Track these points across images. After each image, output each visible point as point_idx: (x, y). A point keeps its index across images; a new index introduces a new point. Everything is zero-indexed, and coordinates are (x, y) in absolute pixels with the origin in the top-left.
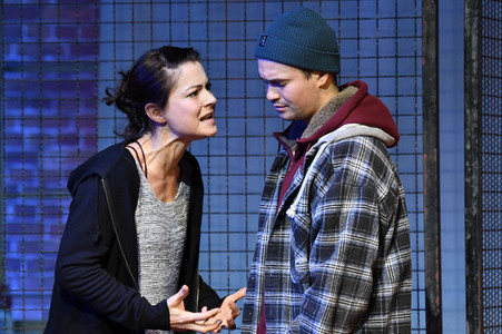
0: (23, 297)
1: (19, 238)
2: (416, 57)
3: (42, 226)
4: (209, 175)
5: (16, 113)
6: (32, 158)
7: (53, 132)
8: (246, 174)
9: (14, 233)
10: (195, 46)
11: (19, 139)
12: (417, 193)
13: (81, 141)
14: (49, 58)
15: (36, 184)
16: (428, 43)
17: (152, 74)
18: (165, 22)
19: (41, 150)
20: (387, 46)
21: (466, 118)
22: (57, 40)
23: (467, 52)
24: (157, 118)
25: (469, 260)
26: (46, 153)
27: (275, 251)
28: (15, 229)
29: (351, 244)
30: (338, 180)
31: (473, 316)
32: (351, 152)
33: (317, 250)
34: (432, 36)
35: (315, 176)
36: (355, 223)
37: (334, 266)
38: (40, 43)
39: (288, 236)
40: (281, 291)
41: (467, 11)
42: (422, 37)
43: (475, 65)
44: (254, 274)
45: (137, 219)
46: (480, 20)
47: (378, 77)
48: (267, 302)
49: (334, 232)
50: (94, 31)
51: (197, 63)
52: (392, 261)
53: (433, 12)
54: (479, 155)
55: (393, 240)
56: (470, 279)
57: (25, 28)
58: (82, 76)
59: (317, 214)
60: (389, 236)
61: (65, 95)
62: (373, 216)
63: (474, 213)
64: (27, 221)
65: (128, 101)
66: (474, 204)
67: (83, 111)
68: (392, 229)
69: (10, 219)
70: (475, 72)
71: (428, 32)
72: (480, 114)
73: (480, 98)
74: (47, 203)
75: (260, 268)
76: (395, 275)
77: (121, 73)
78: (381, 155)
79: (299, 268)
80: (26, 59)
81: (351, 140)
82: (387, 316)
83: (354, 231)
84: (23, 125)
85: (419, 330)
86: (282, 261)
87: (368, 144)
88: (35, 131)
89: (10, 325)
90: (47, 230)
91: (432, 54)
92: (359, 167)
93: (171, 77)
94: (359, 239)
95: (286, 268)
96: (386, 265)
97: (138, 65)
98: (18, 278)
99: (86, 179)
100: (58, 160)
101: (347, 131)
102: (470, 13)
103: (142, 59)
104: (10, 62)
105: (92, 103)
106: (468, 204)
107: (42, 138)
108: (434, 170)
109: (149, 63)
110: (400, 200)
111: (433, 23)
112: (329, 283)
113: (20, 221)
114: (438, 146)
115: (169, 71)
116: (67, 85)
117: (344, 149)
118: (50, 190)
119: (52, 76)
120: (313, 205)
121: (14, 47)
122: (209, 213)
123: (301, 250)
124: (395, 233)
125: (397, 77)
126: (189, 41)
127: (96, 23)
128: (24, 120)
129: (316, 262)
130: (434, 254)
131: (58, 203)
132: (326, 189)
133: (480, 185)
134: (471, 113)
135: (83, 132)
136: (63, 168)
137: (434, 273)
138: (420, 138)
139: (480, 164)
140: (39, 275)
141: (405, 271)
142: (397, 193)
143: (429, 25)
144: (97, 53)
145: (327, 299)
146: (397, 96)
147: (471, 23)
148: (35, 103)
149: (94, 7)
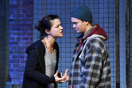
0: (14, 78)
1: (13, 64)
2: (113, 18)
3: (19, 60)
4: (61, 48)
5: (12, 32)
6: (16, 43)
7: (22, 37)
8: (70, 48)
9: (12, 62)
10: (58, 15)
11: (13, 38)
12: (114, 52)
13: (29, 39)
14: (21, 18)
15: (17, 50)
16: (116, 14)
17: (47, 22)
18: (50, 9)
19: (19, 41)
20: (106, 15)
21: (126, 33)
22: (23, 14)
23: (126, 17)
24: (48, 33)
25: (127, 69)
26: (20, 42)
27: (76, 67)
28: (12, 61)
29: (94, 64)
30: (91, 48)
31: (128, 83)
32: (95, 41)
33: (86, 66)
34: (118, 13)
35: (86, 47)
36: (96, 59)
37: (90, 70)
38: (18, 14)
39: (79, 63)
40: (78, 77)
41: (126, 6)
42: (115, 13)
43: (128, 20)
44: (71, 73)
45: (45, 59)
46: (130, 9)
47: (104, 23)
48: (74, 79)
49: (90, 61)
50: (32, 11)
51: (58, 19)
52: (105, 69)
53: (118, 7)
54: (129, 43)
55: (106, 63)
56: (127, 74)
57: (15, 11)
58: (29, 23)
59: (86, 57)
60: (105, 63)
61: (25, 27)
62: (100, 58)
63: (128, 57)
64: (15, 59)
65: (40, 28)
66: (128, 55)
67: (29, 32)
68: (105, 61)
69: (11, 59)
70: (128, 22)
71: (116, 12)
72: (130, 32)
73: (130, 28)
74: (20, 55)
75: (73, 71)
76: (106, 73)
77: (39, 21)
78: (102, 42)
79: (82, 71)
80: (15, 18)
81: (95, 38)
82: (104, 83)
83: (95, 61)
84: (14, 35)
85: (114, 87)
86: (78, 69)
87: (99, 39)
88: (17, 36)
89: (11, 86)
90: (20, 61)
91: (118, 17)
92: (97, 45)
93: (52, 23)
94: (97, 63)
95: (79, 71)
96: (104, 70)
97: (43, 19)
98: (13, 74)
99: (32, 49)
100: (23, 44)
101: (94, 36)
102: (127, 7)
103: (44, 18)
104: (11, 19)
105: (32, 29)
106: (126, 55)
107: (19, 38)
108: (118, 46)
109: (46, 19)
110: (107, 54)
111: (118, 9)
112: (89, 74)
113: (13, 59)
114: (119, 41)
115: (51, 21)
116: (25, 25)
117: (93, 41)
118: (21, 51)
119: (21, 23)
120: (85, 55)
121: (12, 15)
122: (61, 57)
123: (83, 66)
124: (106, 62)
125: (108, 23)
126: (56, 14)
127: (33, 9)
128: (14, 34)
129: (86, 69)
130: (118, 68)
131: (23, 55)
132: (89, 51)
133: (130, 50)
134: (127, 32)
135: (29, 37)
136: (24, 46)
137: (118, 73)
138: (114, 38)
139: (130, 45)
140: (18, 73)
141: (109, 72)
142: (106, 52)
143: (117, 10)
144: (33, 17)
145: (88, 78)
146: (108, 28)
147: (127, 9)
148: (17, 30)
149: (32, 5)
